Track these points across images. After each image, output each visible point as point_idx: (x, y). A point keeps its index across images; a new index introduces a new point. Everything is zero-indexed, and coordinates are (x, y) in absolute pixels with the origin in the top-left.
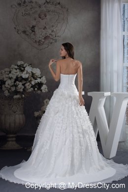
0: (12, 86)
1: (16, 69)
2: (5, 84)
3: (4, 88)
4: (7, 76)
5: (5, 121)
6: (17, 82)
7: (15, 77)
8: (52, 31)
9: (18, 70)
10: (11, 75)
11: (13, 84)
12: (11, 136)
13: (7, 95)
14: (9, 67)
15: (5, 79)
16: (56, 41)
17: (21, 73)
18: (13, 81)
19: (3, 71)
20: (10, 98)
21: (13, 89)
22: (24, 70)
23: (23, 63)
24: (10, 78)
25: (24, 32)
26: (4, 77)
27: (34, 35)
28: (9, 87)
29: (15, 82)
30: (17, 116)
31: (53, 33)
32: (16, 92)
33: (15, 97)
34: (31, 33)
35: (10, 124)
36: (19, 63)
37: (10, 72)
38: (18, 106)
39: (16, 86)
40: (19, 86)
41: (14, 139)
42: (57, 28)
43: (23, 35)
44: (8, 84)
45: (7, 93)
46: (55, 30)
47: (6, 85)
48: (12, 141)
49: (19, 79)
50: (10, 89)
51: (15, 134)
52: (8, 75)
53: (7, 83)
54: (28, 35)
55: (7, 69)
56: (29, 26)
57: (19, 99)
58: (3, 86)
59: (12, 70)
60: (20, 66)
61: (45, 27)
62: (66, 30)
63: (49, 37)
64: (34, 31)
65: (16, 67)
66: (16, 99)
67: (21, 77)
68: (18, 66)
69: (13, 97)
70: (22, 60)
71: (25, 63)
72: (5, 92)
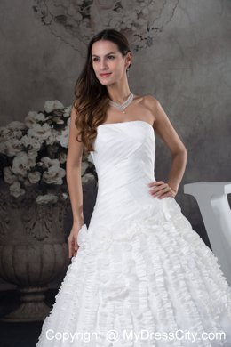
0: (32, 170)
1: (41, 123)
2: (11, 165)
3: (8, 177)
4: (17, 142)
5: (13, 258)
6: (46, 160)
7: (38, 146)
8: (139, 15)
9: (46, 126)
10: (26, 141)
11: (34, 164)
12: (31, 290)
13: (17, 195)
14: (22, 116)
15: (11, 153)
16: (150, 42)
17: (55, 133)
18: (33, 155)
19: (6, 131)
20: (27, 202)
21: (35, 178)
22: (66, 124)
23: (59, 105)
24: (26, 149)
25: (61, 19)
26: (9, 145)
27: (89, 25)
28: (24, 173)
29: (38, 159)
30: (47, 248)
31: (141, 22)
32: (44, 187)
33: (41, 199)
34: (78, 22)
35: (28, 266)
36: (50, 106)
37: (25, 132)
38: (49, 224)
39: (42, 170)
40: (50, 171)
41: (41, 297)
42: (151, 7)
43: (58, 28)
44: (21, 166)
45: (16, 190)
46: (145, 11)
47: (16, 168)
48: (36, 301)
49: (52, 150)
50: (26, 178)
51: (42, 286)
52: (20, 139)
53: (16, 163)
54: (71, 26)
55: (15, 124)
56: (74, 4)
57: (51, 205)
58: (7, 171)
59: (28, 125)
60: (52, 114)
61: (119, 5)
62: (178, 13)
63: (131, 30)
64: (88, 17)
65: (42, 117)
66: (43, 204)
67: (57, 144)
68: (46, 114)
69: (33, 200)
70: (56, 97)
71: (66, 106)
72: (12, 188)
